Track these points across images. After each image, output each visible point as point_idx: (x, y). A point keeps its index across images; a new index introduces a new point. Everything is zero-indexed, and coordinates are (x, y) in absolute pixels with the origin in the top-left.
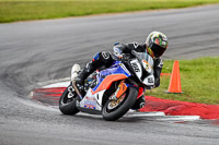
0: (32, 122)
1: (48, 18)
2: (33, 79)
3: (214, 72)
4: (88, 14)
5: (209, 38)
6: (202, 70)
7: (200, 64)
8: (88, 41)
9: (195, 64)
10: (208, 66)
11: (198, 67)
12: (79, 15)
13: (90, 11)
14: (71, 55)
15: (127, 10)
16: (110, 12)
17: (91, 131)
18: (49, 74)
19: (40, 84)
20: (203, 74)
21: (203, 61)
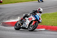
0: (1, 31)
1: (5, 4)
2: (1, 20)
3: (48, 17)
4: (16, 3)
5: (47, 8)
6: (46, 17)
7: (45, 15)
8: (16, 10)
9: (44, 15)
10: (47, 16)
11: (44, 16)
12: (13, 3)
13: (16, 2)
14: (11, 14)
15: (26, 1)
16: (21, 2)
17: (17, 33)
18: (6, 18)
19: (3, 21)
20: (46, 18)
21: (46, 14)
